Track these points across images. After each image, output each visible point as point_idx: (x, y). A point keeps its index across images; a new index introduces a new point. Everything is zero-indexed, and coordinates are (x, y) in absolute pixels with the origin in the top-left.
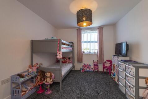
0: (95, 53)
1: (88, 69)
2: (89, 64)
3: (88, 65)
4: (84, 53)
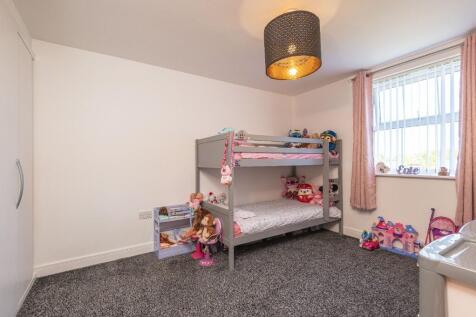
0: (443, 172)
1: (399, 246)
2: (405, 224)
3: (399, 225)
4: (381, 170)
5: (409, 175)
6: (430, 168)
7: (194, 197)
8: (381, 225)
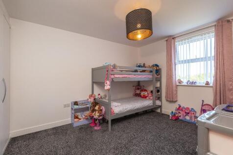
0: (207, 83)
1: (188, 118)
2: (190, 108)
4: (179, 83)
5: (192, 85)
6: (201, 82)
7: (91, 96)
8: (179, 108)
